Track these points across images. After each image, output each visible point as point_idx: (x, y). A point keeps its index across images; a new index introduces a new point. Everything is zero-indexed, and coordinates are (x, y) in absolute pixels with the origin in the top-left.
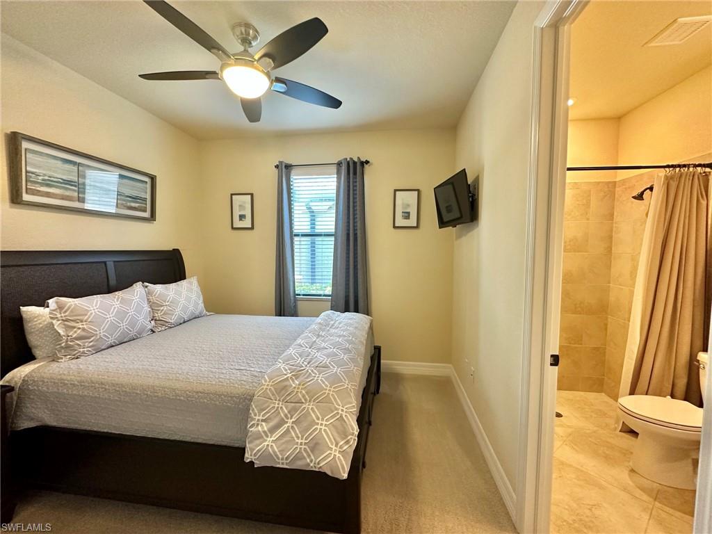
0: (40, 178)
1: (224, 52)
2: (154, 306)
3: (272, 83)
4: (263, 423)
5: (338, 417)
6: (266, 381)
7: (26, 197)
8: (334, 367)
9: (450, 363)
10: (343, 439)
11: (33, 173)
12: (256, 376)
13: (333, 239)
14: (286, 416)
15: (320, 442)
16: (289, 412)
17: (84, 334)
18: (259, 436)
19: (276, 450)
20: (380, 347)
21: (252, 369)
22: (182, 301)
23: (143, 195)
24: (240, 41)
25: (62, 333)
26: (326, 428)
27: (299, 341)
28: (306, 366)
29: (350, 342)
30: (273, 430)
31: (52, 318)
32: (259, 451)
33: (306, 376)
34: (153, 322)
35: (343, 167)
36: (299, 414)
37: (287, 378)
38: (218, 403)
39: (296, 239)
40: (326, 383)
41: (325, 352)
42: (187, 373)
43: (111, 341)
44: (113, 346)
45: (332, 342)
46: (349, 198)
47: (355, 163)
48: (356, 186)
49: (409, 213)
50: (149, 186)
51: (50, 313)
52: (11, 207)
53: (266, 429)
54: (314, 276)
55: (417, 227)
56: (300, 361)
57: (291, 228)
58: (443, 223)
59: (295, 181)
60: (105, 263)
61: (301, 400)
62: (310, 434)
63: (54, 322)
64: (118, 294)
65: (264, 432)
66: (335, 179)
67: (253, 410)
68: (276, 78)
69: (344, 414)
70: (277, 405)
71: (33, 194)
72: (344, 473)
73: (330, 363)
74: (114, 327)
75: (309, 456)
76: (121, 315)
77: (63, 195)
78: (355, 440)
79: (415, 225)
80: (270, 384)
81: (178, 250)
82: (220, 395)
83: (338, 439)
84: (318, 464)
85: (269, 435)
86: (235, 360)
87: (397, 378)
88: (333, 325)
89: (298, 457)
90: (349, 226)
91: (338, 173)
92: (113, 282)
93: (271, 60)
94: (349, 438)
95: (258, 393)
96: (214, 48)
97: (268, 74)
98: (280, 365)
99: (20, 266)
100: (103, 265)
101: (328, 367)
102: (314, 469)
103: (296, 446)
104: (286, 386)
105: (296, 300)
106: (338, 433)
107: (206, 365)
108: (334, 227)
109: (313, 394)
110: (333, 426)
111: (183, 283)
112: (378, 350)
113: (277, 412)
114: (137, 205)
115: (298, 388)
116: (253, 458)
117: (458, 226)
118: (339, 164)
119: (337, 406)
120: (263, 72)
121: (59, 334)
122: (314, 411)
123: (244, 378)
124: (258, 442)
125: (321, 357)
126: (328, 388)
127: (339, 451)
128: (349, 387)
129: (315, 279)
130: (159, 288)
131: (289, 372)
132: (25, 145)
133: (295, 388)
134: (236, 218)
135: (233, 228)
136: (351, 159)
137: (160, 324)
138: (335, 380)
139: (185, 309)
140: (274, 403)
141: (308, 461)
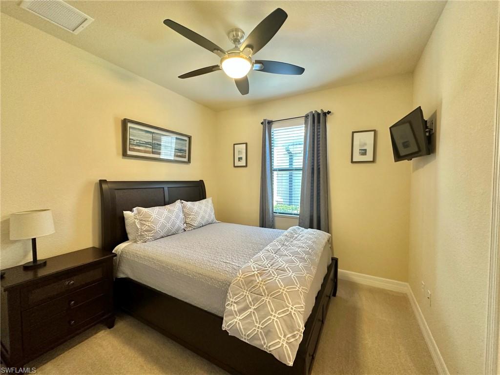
0: (135, 142)
1: (221, 51)
2: (186, 215)
3: (253, 65)
4: (235, 305)
5: (288, 313)
6: (239, 274)
7: (129, 153)
8: (290, 271)
9: (407, 281)
10: (291, 333)
11: (132, 140)
12: (235, 269)
13: (301, 173)
14: (250, 303)
15: (271, 330)
16: (253, 301)
17: (148, 228)
18: (231, 314)
19: (242, 328)
20: (338, 259)
21: (234, 264)
22: (202, 213)
23: (184, 148)
24: (232, 41)
25: (139, 227)
26: (277, 320)
27: (268, 247)
28: (269, 267)
29: (307, 253)
30: (241, 311)
31: (135, 218)
32: (231, 324)
33: (267, 276)
34: (185, 225)
35: (310, 119)
36: (259, 303)
37: (255, 274)
38: (210, 283)
39: (275, 173)
40: (282, 283)
41: (286, 258)
42: (196, 260)
43: (162, 234)
44: (163, 237)
45: (292, 251)
46: (314, 142)
47: (319, 114)
48: (320, 132)
49: (365, 150)
50: (187, 142)
51: (134, 216)
52: (123, 158)
53: (236, 309)
54: (292, 199)
55: (373, 161)
56: (266, 262)
57: (271, 165)
58: (398, 157)
59: (275, 132)
60: (163, 188)
61: (261, 293)
62: (266, 322)
63: (136, 220)
64: (167, 206)
65: (235, 311)
66: (304, 128)
67: (229, 294)
68: (256, 61)
69: (293, 312)
70: (245, 294)
71: (132, 151)
72: (290, 361)
73: (287, 268)
74: (163, 226)
75: (263, 339)
76: (168, 219)
77: (145, 151)
78: (300, 336)
79: (372, 160)
80: (242, 277)
81: (202, 181)
82: (211, 279)
83: (287, 332)
84: (269, 348)
85: (238, 314)
86: (225, 256)
87: (353, 286)
88: (296, 238)
89: (255, 337)
90: (313, 162)
91: (306, 123)
92: (167, 199)
93: (250, 49)
94: (296, 333)
95: (234, 282)
96: (215, 49)
97: (250, 59)
98: (251, 264)
99: (124, 189)
100: (162, 189)
101: (285, 271)
102: (266, 350)
103: (254, 328)
104: (252, 281)
105: (273, 216)
106: (287, 327)
107: (207, 256)
108: (302, 164)
109: (271, 290)
110: (284, 320)
111: (204, 201)
112: (335, 261)
113: (244, 299)
114: (181, 154)
115: (261, 284)
116: (227, 328)
117: (413, 159)
118: (307, 117)
119: (288, 304)
120: (246, 58)
121: (138, 228)
122: (270, 304)
123: (227, 269)
124: (231, 317)
125: (281, 262)
126: (283, 288)
127: (287, 342)
128: (300, 290)
129: (292, 202)
130: (189, 204)
131: (256, 270)
132: (129, 125)
133: (259, 283)
134: (236, 159)
135: (234, 166)
136: (316, 111)
137: (189, 227)
138: (289, 282)
139: (203, 218)
140: (244, 292)
141: (263, 342)
